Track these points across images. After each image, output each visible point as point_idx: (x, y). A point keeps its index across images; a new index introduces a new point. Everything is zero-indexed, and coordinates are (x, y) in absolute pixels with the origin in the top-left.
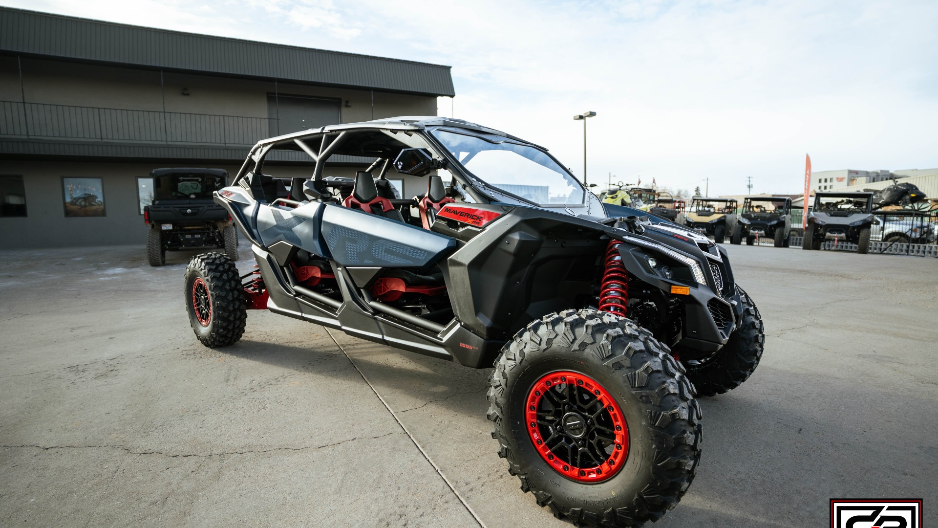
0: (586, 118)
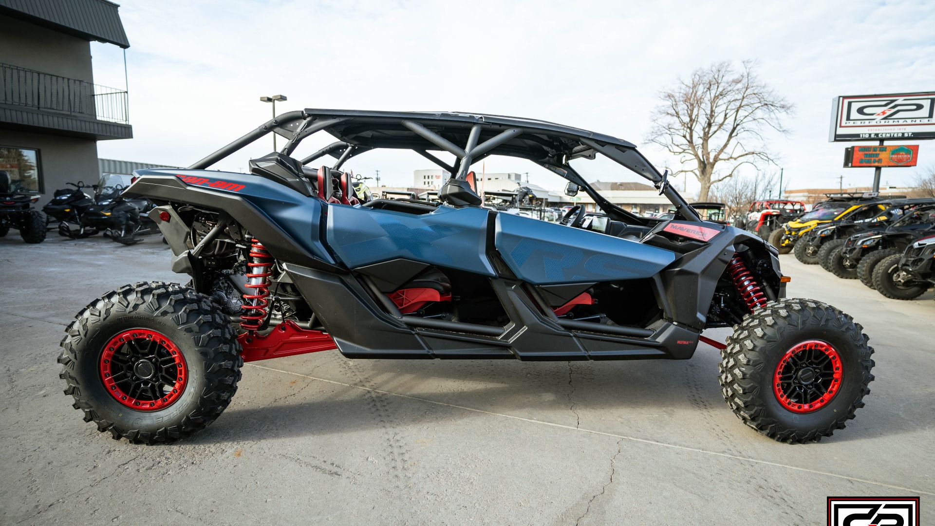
0: (275, 101)
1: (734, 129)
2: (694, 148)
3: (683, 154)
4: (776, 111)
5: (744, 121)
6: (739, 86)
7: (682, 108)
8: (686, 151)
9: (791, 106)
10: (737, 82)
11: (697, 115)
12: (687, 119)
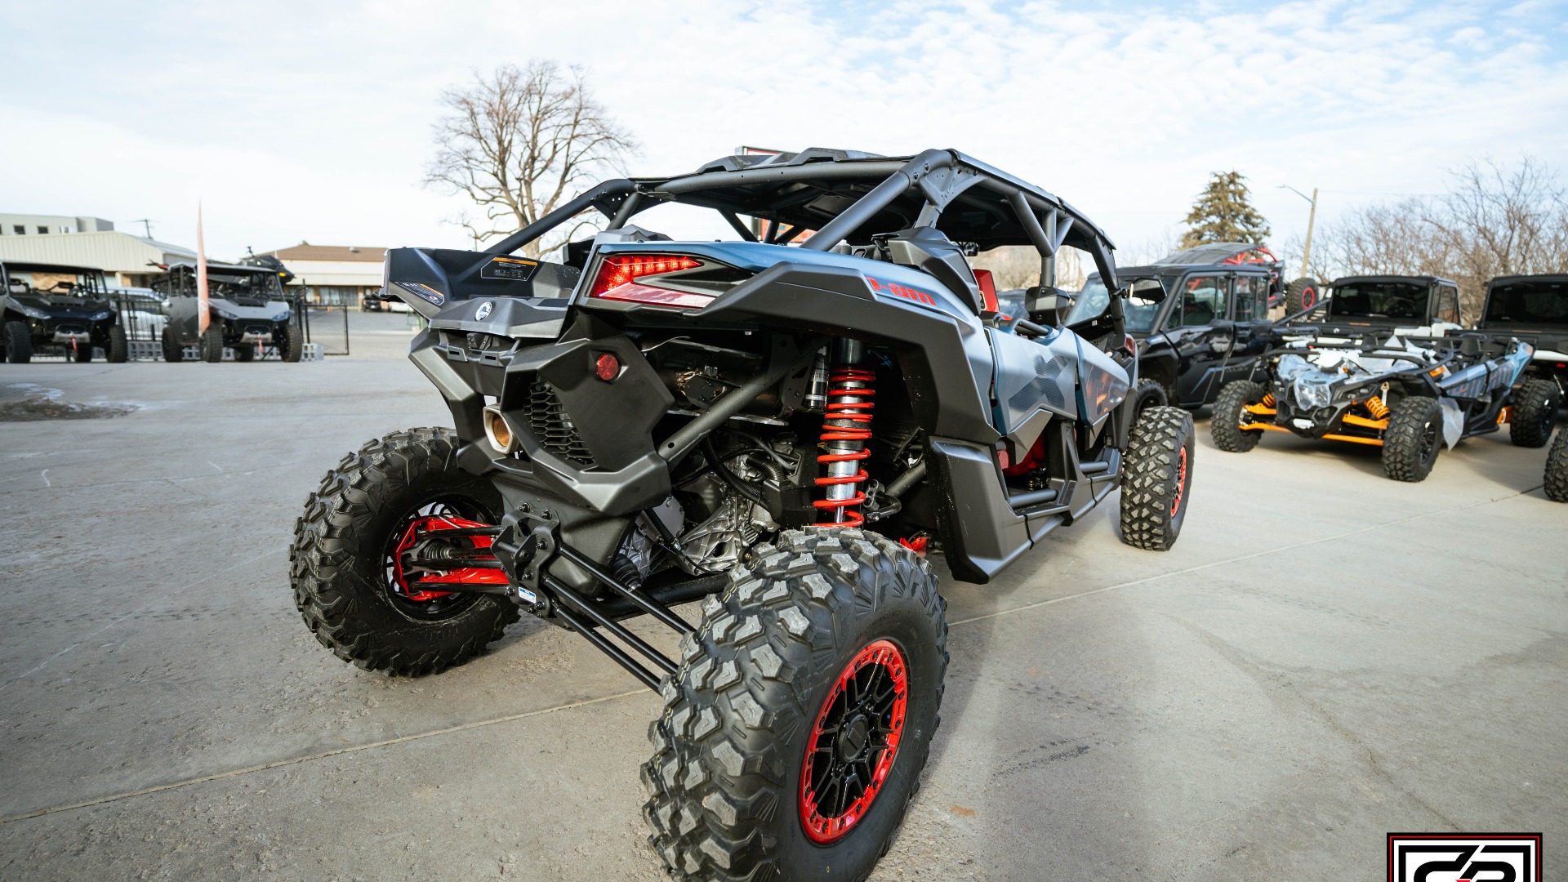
1: (567, 170)
2: (508, 192)
3: (491, 204)
4: (620, 150)
5: (579, 159)
6: (569, 103)
7: (486, 125)
8: (496, 199)
9: (639, 145)
10: (567, 96)
11: (510, 142)
12: (495, 146)
